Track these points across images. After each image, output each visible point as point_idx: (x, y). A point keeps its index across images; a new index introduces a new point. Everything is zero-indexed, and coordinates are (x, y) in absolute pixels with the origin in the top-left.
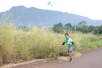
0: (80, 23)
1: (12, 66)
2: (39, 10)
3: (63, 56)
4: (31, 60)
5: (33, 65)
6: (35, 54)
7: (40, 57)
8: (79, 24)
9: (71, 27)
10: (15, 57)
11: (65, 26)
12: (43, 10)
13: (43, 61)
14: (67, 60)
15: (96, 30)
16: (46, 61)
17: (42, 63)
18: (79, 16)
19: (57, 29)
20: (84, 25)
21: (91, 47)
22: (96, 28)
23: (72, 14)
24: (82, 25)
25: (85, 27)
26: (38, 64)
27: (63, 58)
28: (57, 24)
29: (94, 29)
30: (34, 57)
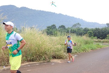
0: (75, 25)
1: (3, 68)
2: (31, 10)
3: (56, 58)
4: (23, 63)
5: (25, 67)
6: (26, 57)
8: (73, 26)
9: (65, 29)
10: (5, 59)
11: (59, 28)
12: (35, 10)
13: (35, 64)
14: (60, 63)
15: (91, 33)
16: (38, 63)
17: (34, 66)
18: (73, 17)
19: (51, 31)
20: (79, 28)
21: (84, 50)
22: (91, 30)
23: (66, 15)
24: (76, 27)
25: (79, 29)
26: (31, 66)
27: (56, 61)
28: (50, 25)
29: (89, 31)
30: (26, 59)
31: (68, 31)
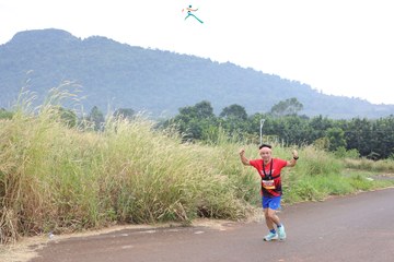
0: (281, 106)
2: (126, 47)
3: (209, 217)
4: (106, 226)
6: (116, 208)
7: (132, 219)
8: (273, 109)
9: (245, 118)
11: (223, 114)
12: (139, 48)
14: (222, 230)
15: (336, 135)
16: (152, 229)
18: (275, 78)
19: (194, 124)
20: (295, 115)
21: (306, 194)
22: (337, 125)
23: (250, 69)
24: (285, 113)
25: (295, 122)
26: (130, 236)
28: (192, 104)
29: (330, 130)
30: (116, 217)
31: (253, 127)
